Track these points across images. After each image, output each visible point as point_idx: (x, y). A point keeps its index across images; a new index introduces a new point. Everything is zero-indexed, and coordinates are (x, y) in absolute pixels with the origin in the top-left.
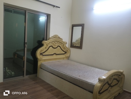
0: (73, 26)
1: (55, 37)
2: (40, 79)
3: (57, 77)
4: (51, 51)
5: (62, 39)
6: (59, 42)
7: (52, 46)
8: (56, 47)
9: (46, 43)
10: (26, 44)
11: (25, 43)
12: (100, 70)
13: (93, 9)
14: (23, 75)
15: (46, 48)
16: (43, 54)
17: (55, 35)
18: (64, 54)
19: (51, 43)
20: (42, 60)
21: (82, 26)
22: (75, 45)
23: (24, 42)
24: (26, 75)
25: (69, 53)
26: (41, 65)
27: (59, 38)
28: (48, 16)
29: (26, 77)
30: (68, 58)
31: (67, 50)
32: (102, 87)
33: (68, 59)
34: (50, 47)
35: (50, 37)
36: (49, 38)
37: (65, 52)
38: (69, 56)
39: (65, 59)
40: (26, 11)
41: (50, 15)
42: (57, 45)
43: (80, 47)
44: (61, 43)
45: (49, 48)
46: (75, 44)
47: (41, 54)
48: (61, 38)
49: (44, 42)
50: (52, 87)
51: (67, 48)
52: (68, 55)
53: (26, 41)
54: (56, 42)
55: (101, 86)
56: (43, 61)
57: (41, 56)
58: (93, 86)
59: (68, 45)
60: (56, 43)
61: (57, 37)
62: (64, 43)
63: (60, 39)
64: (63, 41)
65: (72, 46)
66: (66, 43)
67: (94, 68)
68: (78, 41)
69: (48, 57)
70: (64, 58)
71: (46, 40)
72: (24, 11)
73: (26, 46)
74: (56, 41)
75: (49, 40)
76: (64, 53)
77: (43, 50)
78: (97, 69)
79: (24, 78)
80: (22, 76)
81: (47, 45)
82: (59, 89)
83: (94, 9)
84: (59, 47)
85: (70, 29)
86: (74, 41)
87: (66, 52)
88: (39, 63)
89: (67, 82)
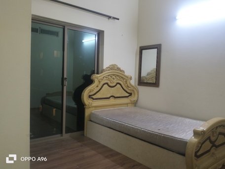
0: (142, 49)
1: (113, 67)
2: (90, 139)
3: (120, 133)
4: (106, 92)
5: (123, 71)
6: (118, 76)
7: (107, 84)
8: (114, 85)
9: (97, 79)
10: (65, 81)
11: (63, 79)
12: (193, 120)
13: (175, 19)
14: (61, 133)
15: (97, 86)
16: (94, 97)
17: (112, 65)
18: (127, 97)
19: (106, 79)
20: (92, 107)
21: (158, 47)
22: (145, 82)
23: (61, 77)
24: (66, 133)
25: (136, 96)
26: (91, 115)
27: (119, 69)
28: (100, 34)
29: (66, 136)
30: (135, 103)
31: (133, 90)
32: (200, 145)
33: (135, 106)
34: (104, 85)
35: (104, 68)
36: (103, 71)
37: (128, 93)
38: (137, 101)
39: (130, 104)
40: (64, 26)
41: (103, 32)
42: (116, 81)
43: (156, 84)
44: (122, 78)
45: (102, 87)
46: (146, 79)
47: (90, 97)
48: (121, 69)
49: (95, 77)
50: (111, 150)
51: (133, 87)
52: (135, 99)
53: (65, 76)
54: (114, 77)
55: (199, 143)
56: (94, 108)
57: (90, 101)
58: (184, 143)
59: (133, 82)
60: (113, 79)
61: (115, 68)
62: (127, 77)
63: (121, 71)
64: (126, 74)
65: (141, 82)
66: (131, 78)
67: (183, 118)
68: (151, 74)
69: (101, 102)
70: (127, 104)
71: (98, 73)
72: (62, 27)
73: (66, 83)
74: (114, 75)
75: (102, 73)
76: (127, 95)
77: (93, 91)
78: (188, 120)
79: (62, 138)
80: (59, 135)
81: (99, 82)
82: (124, 153)
83: (177, 18)
84: (118, 85)
85: (136, 55)
86: (144, 74)
87: (131, 94)
88: (87, 112)
89: (137, 140)
